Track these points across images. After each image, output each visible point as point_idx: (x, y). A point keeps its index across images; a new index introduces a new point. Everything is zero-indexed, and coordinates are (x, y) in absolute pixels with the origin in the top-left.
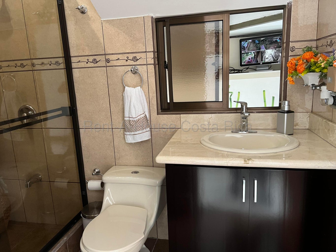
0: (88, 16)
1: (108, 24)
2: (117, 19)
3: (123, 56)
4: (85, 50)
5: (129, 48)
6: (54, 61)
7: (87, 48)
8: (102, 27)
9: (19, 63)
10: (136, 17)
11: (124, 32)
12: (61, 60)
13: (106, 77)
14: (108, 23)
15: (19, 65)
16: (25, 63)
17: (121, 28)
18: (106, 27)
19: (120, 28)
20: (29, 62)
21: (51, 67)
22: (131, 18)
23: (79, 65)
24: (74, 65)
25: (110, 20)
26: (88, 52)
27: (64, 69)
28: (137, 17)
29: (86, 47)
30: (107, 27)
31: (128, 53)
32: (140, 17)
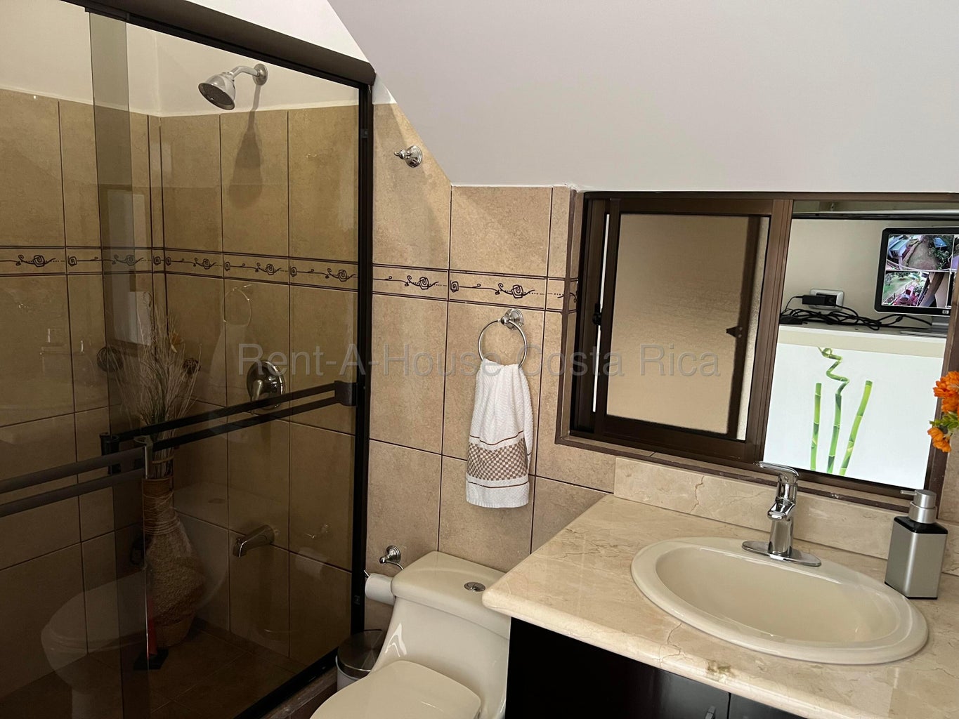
0: (423, 172)
1: (465, 196)
2: (489, 188)
3: (490, 279)
4: (405, 254)
5: (507, 263)
6: (335, 268)
7: (410, 249)
8: (451, 202)
9: (264, 262)
10: (532, 188)
11: (499, 222)
12: (352, 270)
13: (444, 325)
14: (466, 194)
15: (264, 266)
16: (277, 264)
17: (495, 211)
18: (460, 206)
19: (493, 210)
20: (284, 264)
21: (329, 282)
22: (521, 188)
23: (387, 285)
24: (376, 286)
25: (471, 187)
26: (411, 260)
27: (354, 290)
28: (537, 188)
29: (408, 246)
30: (462, 204)
31: (504, 275)
32: (543, 188)
